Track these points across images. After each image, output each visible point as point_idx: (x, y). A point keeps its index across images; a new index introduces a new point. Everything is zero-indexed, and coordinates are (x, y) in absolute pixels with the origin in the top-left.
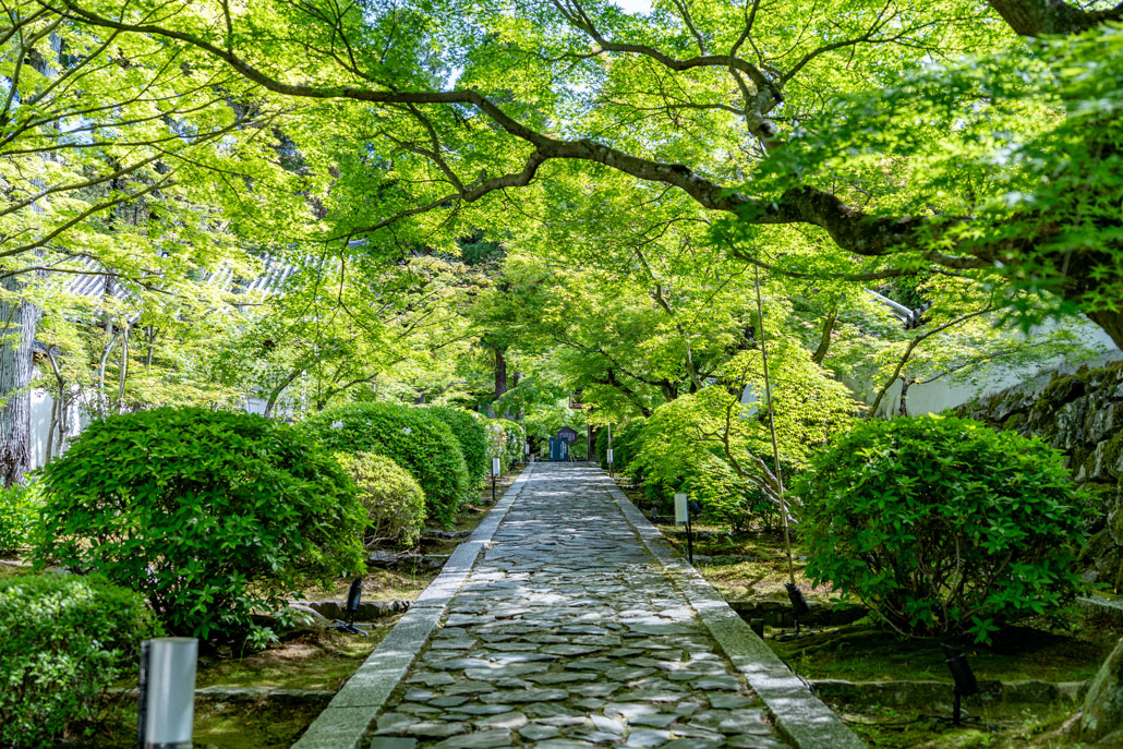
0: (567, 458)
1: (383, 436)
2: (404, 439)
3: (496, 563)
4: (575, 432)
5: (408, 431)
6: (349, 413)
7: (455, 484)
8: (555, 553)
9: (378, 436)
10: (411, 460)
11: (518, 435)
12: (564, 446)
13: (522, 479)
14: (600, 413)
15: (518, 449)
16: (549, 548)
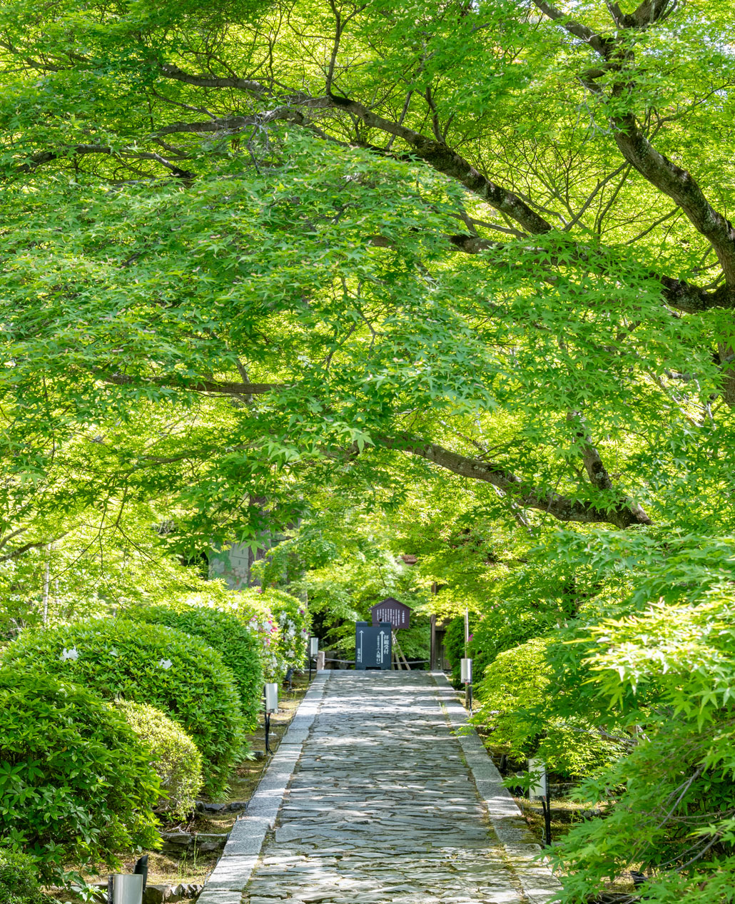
0: (391, 663)
1: (134, 671)
2: (162, 676)
3: (291, 845)
4: (407, 609)
5: (167, 665)
6: (84, 636)
7: (229, 737)
8: (368, 835)
9: (127, 672)
10: (173, 705)
11: (297, 622)
12: (383, 639)
13: (307, 709)
14: (448, 594)
15: (299, 648)
16: (359, 827)
